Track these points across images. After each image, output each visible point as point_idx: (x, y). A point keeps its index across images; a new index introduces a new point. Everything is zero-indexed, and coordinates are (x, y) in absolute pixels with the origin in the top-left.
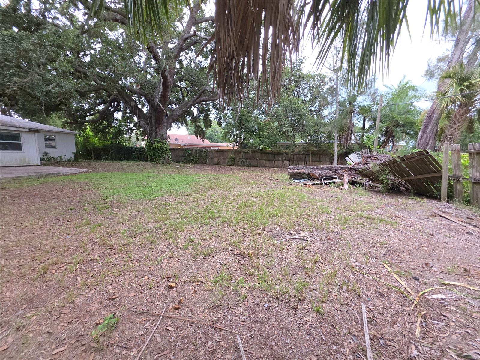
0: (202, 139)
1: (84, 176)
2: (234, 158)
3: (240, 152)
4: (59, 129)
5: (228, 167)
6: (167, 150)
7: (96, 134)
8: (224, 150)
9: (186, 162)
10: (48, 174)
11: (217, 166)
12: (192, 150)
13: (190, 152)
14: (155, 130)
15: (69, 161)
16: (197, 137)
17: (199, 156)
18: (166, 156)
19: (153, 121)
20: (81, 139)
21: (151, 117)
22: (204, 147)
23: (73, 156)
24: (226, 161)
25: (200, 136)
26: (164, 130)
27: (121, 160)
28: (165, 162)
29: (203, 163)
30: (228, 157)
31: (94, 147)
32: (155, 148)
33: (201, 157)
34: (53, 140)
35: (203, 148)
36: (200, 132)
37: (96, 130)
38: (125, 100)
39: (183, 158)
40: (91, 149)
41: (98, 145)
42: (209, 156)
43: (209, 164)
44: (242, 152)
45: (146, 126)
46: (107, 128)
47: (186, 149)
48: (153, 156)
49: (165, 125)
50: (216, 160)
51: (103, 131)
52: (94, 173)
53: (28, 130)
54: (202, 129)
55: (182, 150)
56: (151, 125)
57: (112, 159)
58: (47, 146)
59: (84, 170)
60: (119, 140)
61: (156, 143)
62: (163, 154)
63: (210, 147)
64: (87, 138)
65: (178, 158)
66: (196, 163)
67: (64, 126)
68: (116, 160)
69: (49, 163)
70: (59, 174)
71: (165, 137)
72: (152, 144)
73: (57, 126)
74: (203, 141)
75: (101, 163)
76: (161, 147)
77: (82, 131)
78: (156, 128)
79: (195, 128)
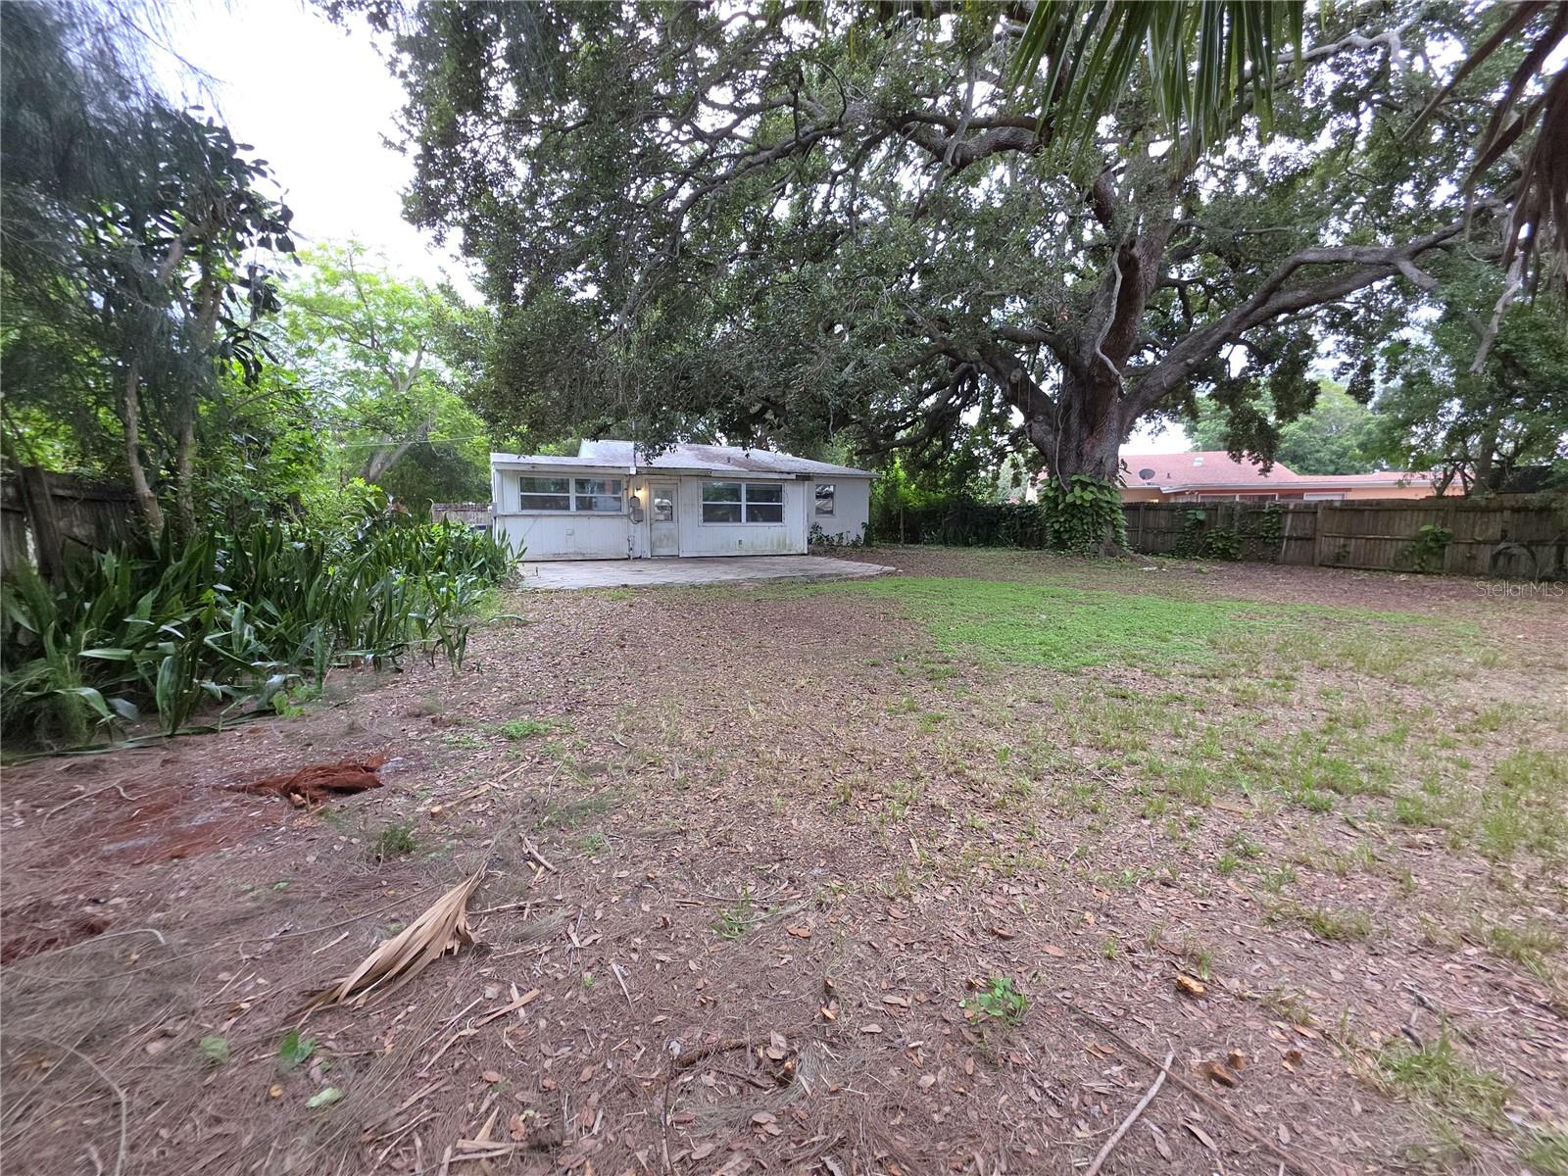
0: (1261, 465)
1: (888, 584)
2: (1440, 542)
3: (1486, 510)
4: (841, 469)
5: (1403, 577)
6: (1113, 511)
7: (912, 475)
8: (1379, 502)
9: (1181, 552)
10: (822, 576)
11: (1331, 572)
12: (1212, 509)
13: (1201, 516)
14: (1078, 446)
15: (855, 545)
16: (1237, 458)
17: (1241, 532)
18: (1106, 532)
19: (1074, 420)
20: (880, 490)
21: (1068, 408)
22: (1263, 495)
23: (862, 533)
24: (1391, 551)
25: (1252, 449)
26: (1107, 445)
27: (967, 545)
28: (1102, 552)
29: (1261, 560)
30: (1406, 533)
31: (906, 510)
32: (1073, 504)
33: (1254, 535)
34: (829, 496)
35: (1263, 498)
36: (1251, 437)
37: (913, 466)
38: (996, 368)
39: (1172, 540)
40: (898, 515)
41: (916, 503)
42: (1294, 528)
43: (1294, 564)
44: (1501, 509)
45: (1051, 438)
46: (940, 455)
47: (1187, 507)
48: (1066, 531)
49: (1115, 425)
50: (1326, 547)
51: (928, 466)
52: (908, 578)
53: (793, 477)
54: (1263, 422)
55: (1172, 508)
56: (1067, 431)
57: (945, 541)
58: (819, 511)
59: (887, 568)
60: (968, 488)
61: (1077, 490)
62: (1097, 524)
63: (1298, 493)
64: (892, 487)
65: (1150, 537)
66: (1225, 556)
67: (850, 463)
68: (955, 545)
69: (821, 549)
70: (840, 577)
71: (1109, 465)
72: (1065, 494)
73: (837, 463)
74: (1266, 470)
75: (920, 551)
76: (1094, 503)
77: (885, 468)
78: (1081, 441)
79: (1231, 422)
